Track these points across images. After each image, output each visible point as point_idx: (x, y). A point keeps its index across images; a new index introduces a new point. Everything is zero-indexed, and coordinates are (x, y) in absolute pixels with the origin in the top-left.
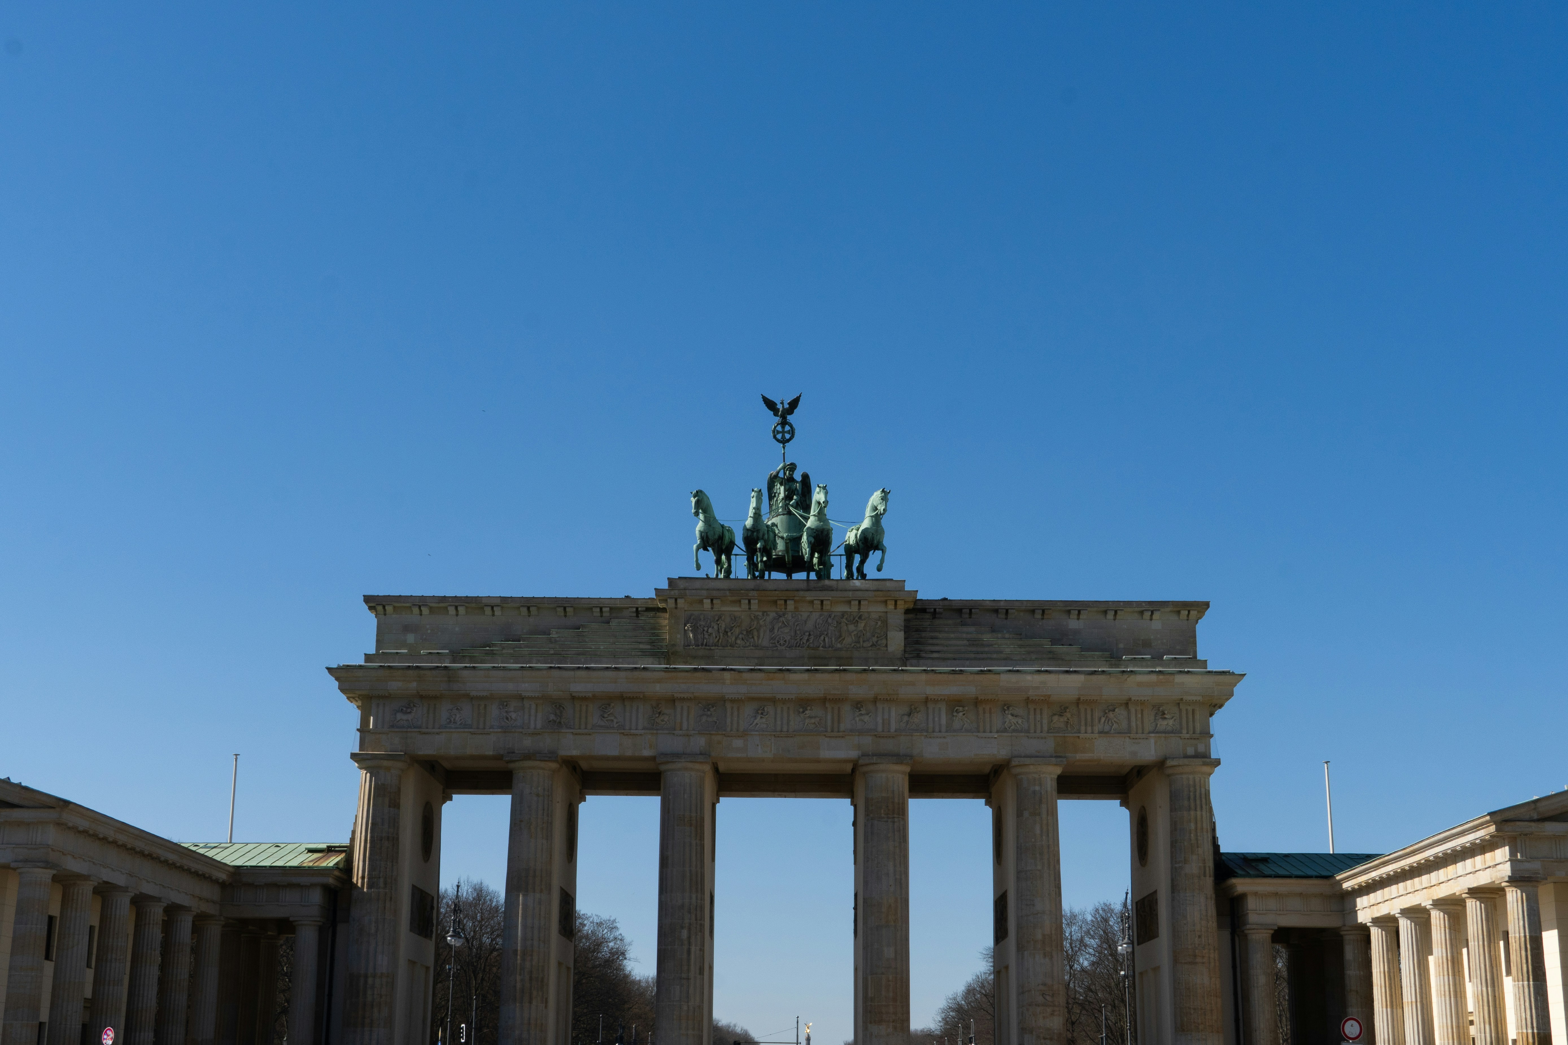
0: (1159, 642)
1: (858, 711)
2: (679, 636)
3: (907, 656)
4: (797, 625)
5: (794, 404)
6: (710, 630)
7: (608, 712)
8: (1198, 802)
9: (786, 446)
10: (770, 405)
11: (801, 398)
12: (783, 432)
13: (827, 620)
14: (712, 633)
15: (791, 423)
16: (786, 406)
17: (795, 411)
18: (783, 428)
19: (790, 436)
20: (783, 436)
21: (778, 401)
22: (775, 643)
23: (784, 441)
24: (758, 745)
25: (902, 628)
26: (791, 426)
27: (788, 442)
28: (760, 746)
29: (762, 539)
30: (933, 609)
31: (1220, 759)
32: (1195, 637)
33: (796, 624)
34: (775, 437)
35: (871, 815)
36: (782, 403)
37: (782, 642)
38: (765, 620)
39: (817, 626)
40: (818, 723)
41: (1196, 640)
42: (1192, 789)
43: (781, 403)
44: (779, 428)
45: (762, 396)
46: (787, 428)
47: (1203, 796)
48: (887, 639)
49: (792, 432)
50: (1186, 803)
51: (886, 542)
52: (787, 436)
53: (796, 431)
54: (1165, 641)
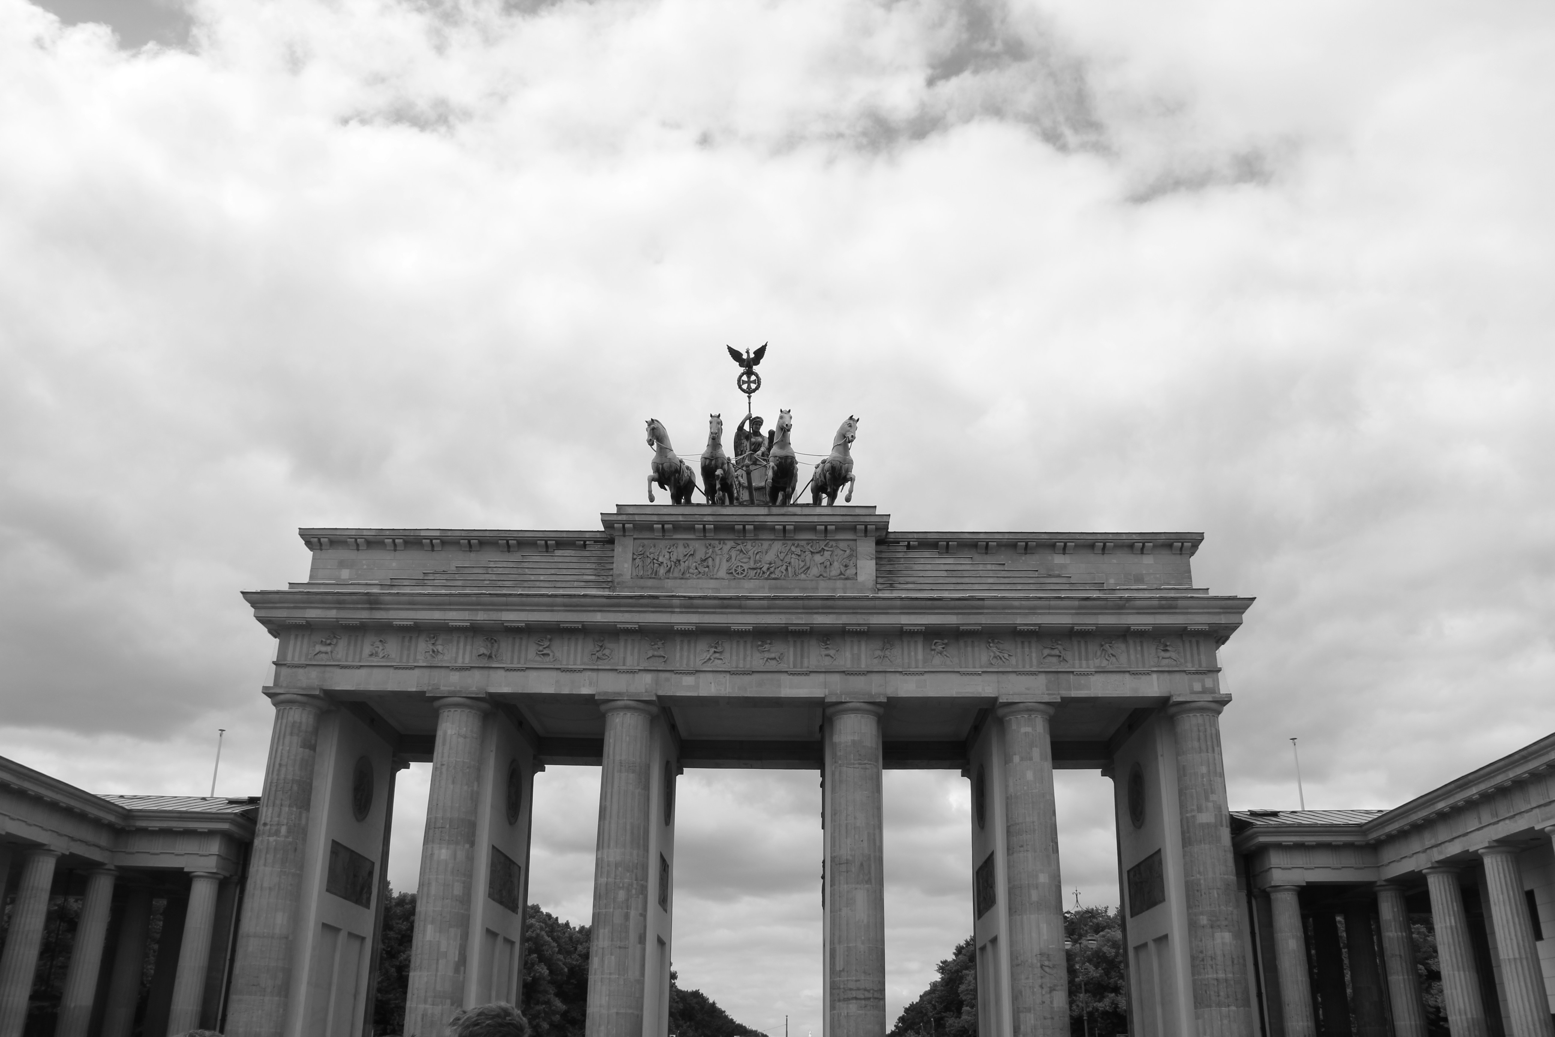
0: (1152, 577)
1: (823, 644)
2: (626, 565)
3: (878, 586)
4: (757, 554)
5: (760, 353)
6: (661, 559)
7: (543, 645)
8: (1209, 743)
9: (751, 396)
10: (735, 355)
11: (767, 347)
12: (749, 382)
13: (790, 548)
14: (663, 563)
15: (757, 373)
16: (752, 356)
17: (761, 361)
18: (749, 377)
19: (755, 386)
20: (749, 387)
21: (743, 351)
22: (732, 573)
23: (749, 392)
24: (711, 683)
25: (872, 556)
26: (757, 376)
27: (754, 392)
28: (713, 684)
29: (721, 468)
30: (907, 543)
31: (1231, 694)
32: (1189, 572)
33: (756, 552)
34: (740, 387)
35: (840, 762)
36: (748, 352)
37: (739, 570)
38: (721, 549)
39: (779, 555)
40: (779, 658)
41: (1191, 575)
42: (1202, 728)
43: (746, 352)
44: (745, 378)
45: (727, 347)
46: (753, 378)
47: (1214, 737)
48: (856, 568)
49: (758, 382)
50: (1196, 744)
51: (855, 472)
52: (753, 386)
53: (761, 381)
54: (1158, 576)
